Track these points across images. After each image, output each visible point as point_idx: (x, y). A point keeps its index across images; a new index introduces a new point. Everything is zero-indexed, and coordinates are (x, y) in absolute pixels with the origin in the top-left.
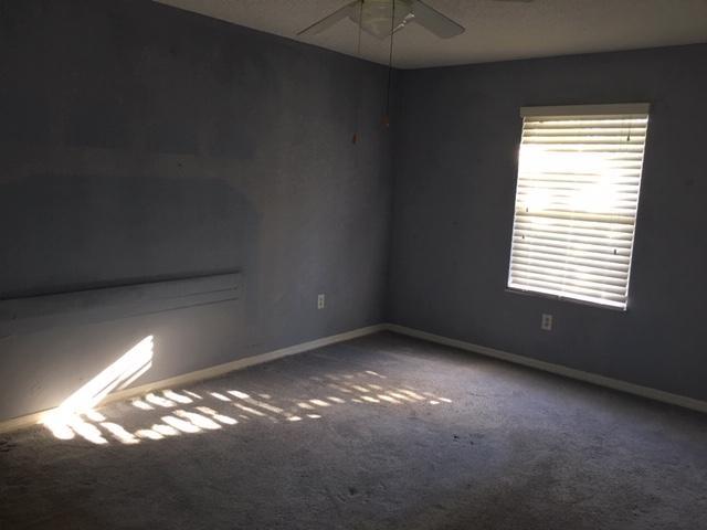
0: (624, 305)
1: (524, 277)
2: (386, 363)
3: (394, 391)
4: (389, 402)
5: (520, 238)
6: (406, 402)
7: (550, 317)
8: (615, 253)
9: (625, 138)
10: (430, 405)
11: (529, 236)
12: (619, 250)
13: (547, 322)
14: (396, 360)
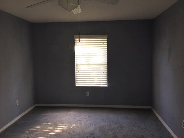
0: (106, 86)
1: (80, 83)
2: (46, 118)
3: (57, 127)
4: (59, 132)
5: (78, 72)
6: (64, 130)
7: (89, 92)
8: (103, 73)
9: (102, 44)
10: (71, 128)
11: (80, 71)
12: (104, 72)
13: (88, 94)
14: (48, 116)
